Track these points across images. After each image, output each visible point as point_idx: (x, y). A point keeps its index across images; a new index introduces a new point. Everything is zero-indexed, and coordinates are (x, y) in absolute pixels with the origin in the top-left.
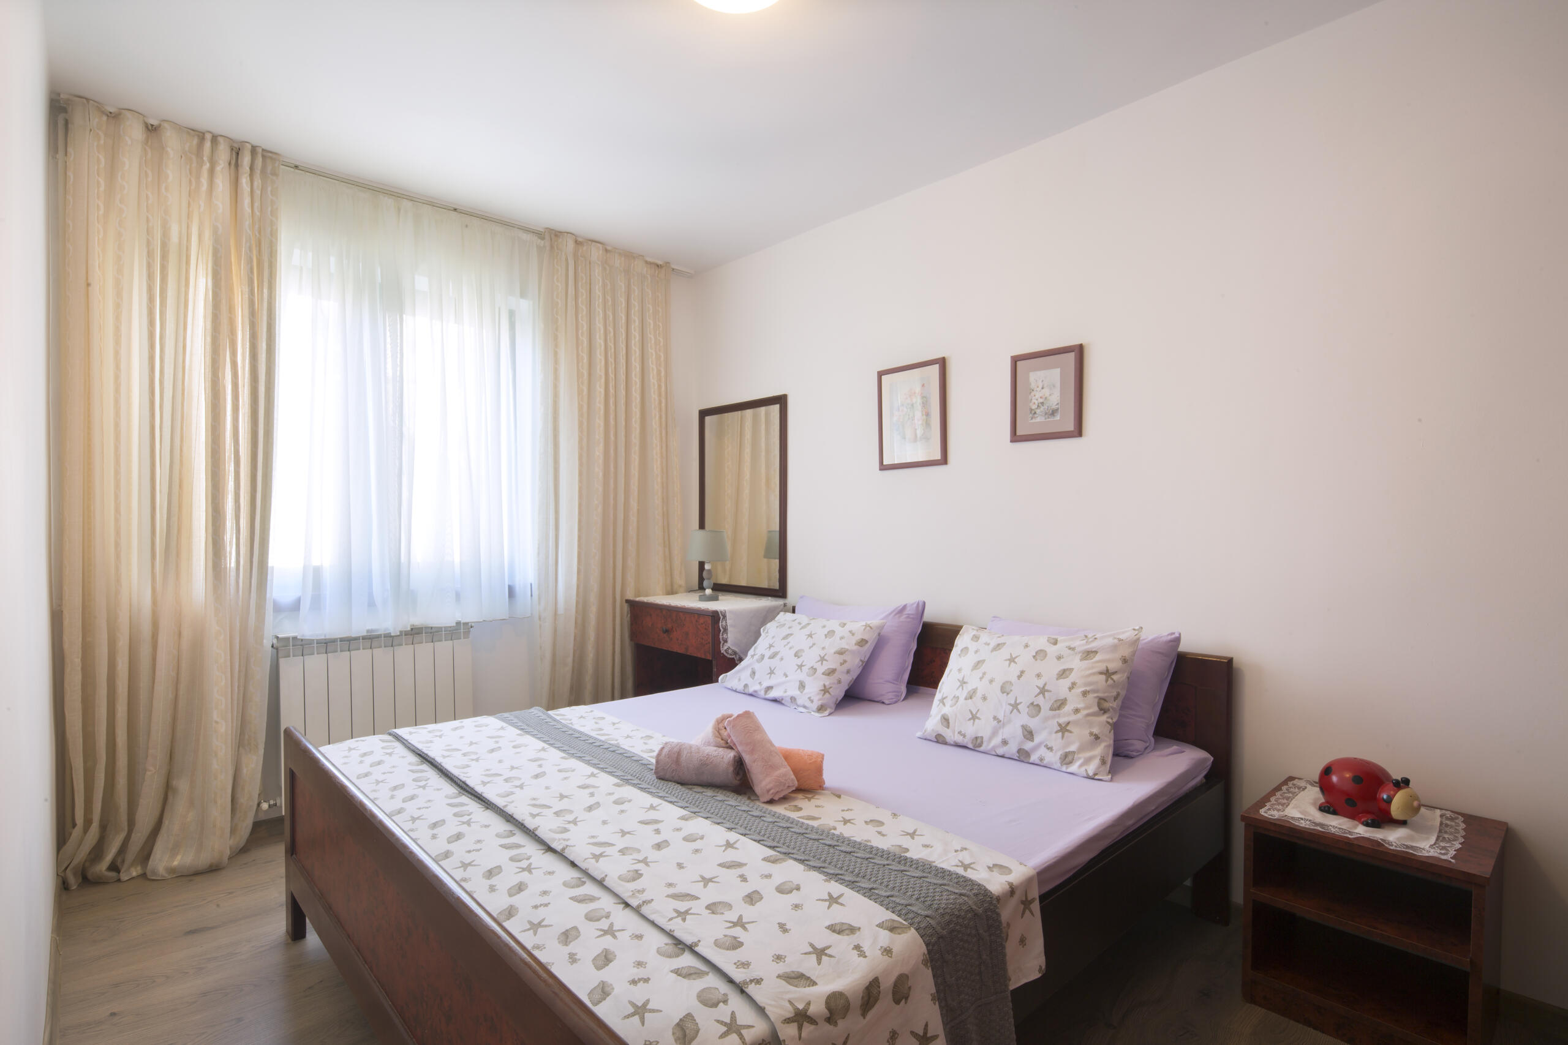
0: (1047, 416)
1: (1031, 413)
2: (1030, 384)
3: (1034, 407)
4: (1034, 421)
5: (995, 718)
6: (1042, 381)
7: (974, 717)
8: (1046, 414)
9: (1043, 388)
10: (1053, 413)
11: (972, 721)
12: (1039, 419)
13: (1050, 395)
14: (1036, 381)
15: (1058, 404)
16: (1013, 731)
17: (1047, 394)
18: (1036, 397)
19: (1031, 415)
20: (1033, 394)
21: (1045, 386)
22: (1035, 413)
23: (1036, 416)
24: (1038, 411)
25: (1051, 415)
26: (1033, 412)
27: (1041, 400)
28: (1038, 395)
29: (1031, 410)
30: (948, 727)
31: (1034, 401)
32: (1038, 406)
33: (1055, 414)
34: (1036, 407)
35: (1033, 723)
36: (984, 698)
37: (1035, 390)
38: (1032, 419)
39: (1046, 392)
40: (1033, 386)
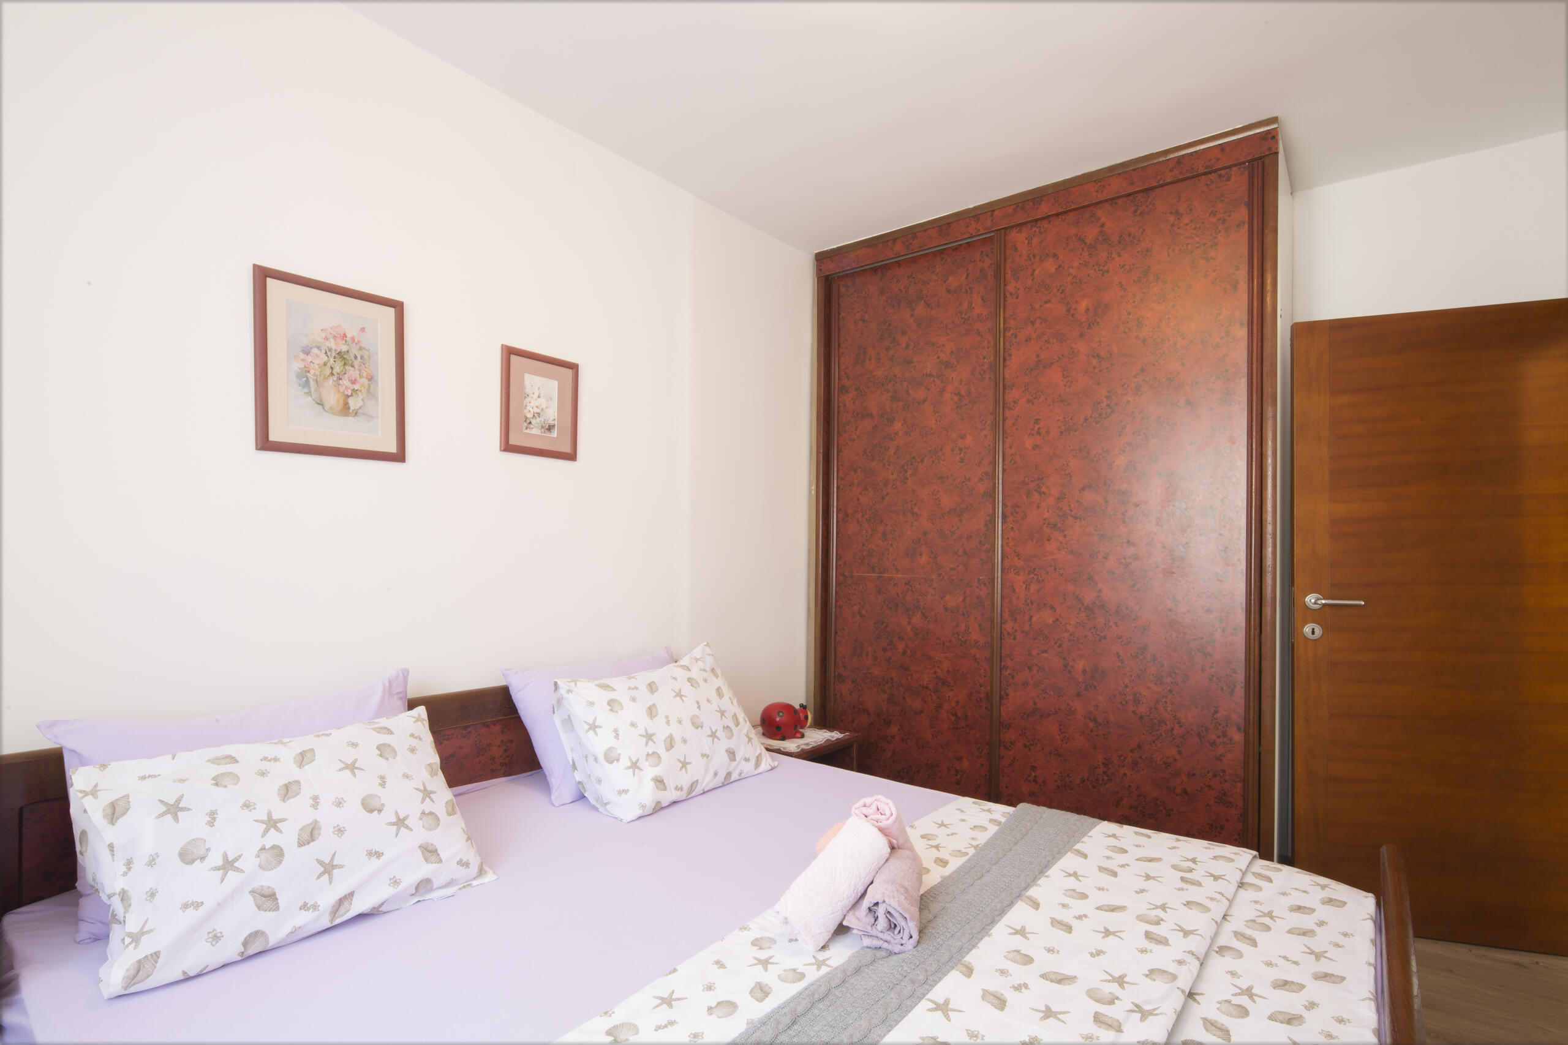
0: (543, 430)
1: (526, 421)
2: (525, 388)
3: (529, 415)
4: (528, 431)
5: (703, 755)
6: (539, 389)
7: (684, 765)
8: (542, 427)
9: (539, 397)
10: (550, 428)
11: (684, 769)
12: (535, 431)
13: (547, 407)
14: (532, 386)
15: (554, 420)
16: (720, 760)
17: (544, 406)
18: (532, 405)
19: (525, 424)
20: (528, 399)
21: (541, 395)
22: (530, 423)
23: (531, 426)
24: (533, 421)
25: (547, 429)
26: (528, 421)
27: (538, 411)
28: (534, 403)
29: (526, 418)
30: (665, 789)
31: (529, 408)
32: (534, 416)
33: (552, 431)
34: (532, 416)
35: (732, 744)
36: (685, 741)
37: (530, 396)
38: (527, 428)
39: (542, 402)
40: (528, 390)
